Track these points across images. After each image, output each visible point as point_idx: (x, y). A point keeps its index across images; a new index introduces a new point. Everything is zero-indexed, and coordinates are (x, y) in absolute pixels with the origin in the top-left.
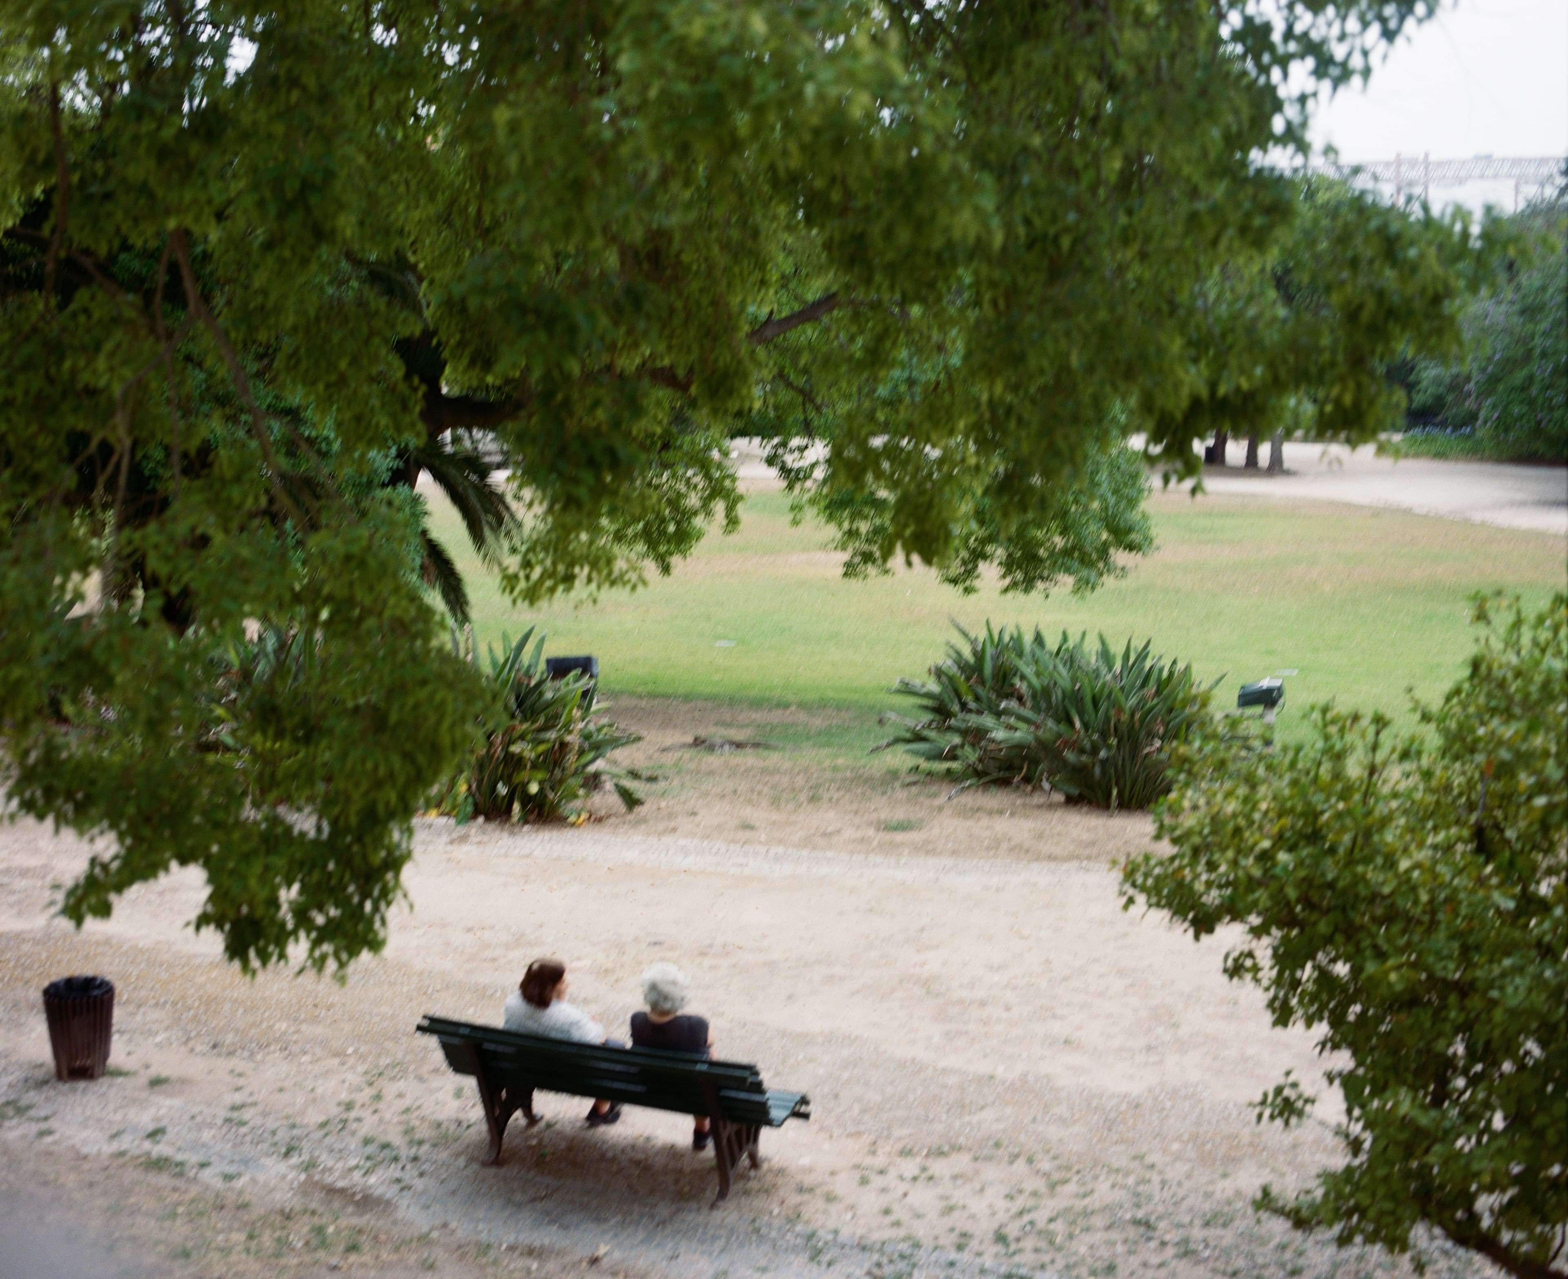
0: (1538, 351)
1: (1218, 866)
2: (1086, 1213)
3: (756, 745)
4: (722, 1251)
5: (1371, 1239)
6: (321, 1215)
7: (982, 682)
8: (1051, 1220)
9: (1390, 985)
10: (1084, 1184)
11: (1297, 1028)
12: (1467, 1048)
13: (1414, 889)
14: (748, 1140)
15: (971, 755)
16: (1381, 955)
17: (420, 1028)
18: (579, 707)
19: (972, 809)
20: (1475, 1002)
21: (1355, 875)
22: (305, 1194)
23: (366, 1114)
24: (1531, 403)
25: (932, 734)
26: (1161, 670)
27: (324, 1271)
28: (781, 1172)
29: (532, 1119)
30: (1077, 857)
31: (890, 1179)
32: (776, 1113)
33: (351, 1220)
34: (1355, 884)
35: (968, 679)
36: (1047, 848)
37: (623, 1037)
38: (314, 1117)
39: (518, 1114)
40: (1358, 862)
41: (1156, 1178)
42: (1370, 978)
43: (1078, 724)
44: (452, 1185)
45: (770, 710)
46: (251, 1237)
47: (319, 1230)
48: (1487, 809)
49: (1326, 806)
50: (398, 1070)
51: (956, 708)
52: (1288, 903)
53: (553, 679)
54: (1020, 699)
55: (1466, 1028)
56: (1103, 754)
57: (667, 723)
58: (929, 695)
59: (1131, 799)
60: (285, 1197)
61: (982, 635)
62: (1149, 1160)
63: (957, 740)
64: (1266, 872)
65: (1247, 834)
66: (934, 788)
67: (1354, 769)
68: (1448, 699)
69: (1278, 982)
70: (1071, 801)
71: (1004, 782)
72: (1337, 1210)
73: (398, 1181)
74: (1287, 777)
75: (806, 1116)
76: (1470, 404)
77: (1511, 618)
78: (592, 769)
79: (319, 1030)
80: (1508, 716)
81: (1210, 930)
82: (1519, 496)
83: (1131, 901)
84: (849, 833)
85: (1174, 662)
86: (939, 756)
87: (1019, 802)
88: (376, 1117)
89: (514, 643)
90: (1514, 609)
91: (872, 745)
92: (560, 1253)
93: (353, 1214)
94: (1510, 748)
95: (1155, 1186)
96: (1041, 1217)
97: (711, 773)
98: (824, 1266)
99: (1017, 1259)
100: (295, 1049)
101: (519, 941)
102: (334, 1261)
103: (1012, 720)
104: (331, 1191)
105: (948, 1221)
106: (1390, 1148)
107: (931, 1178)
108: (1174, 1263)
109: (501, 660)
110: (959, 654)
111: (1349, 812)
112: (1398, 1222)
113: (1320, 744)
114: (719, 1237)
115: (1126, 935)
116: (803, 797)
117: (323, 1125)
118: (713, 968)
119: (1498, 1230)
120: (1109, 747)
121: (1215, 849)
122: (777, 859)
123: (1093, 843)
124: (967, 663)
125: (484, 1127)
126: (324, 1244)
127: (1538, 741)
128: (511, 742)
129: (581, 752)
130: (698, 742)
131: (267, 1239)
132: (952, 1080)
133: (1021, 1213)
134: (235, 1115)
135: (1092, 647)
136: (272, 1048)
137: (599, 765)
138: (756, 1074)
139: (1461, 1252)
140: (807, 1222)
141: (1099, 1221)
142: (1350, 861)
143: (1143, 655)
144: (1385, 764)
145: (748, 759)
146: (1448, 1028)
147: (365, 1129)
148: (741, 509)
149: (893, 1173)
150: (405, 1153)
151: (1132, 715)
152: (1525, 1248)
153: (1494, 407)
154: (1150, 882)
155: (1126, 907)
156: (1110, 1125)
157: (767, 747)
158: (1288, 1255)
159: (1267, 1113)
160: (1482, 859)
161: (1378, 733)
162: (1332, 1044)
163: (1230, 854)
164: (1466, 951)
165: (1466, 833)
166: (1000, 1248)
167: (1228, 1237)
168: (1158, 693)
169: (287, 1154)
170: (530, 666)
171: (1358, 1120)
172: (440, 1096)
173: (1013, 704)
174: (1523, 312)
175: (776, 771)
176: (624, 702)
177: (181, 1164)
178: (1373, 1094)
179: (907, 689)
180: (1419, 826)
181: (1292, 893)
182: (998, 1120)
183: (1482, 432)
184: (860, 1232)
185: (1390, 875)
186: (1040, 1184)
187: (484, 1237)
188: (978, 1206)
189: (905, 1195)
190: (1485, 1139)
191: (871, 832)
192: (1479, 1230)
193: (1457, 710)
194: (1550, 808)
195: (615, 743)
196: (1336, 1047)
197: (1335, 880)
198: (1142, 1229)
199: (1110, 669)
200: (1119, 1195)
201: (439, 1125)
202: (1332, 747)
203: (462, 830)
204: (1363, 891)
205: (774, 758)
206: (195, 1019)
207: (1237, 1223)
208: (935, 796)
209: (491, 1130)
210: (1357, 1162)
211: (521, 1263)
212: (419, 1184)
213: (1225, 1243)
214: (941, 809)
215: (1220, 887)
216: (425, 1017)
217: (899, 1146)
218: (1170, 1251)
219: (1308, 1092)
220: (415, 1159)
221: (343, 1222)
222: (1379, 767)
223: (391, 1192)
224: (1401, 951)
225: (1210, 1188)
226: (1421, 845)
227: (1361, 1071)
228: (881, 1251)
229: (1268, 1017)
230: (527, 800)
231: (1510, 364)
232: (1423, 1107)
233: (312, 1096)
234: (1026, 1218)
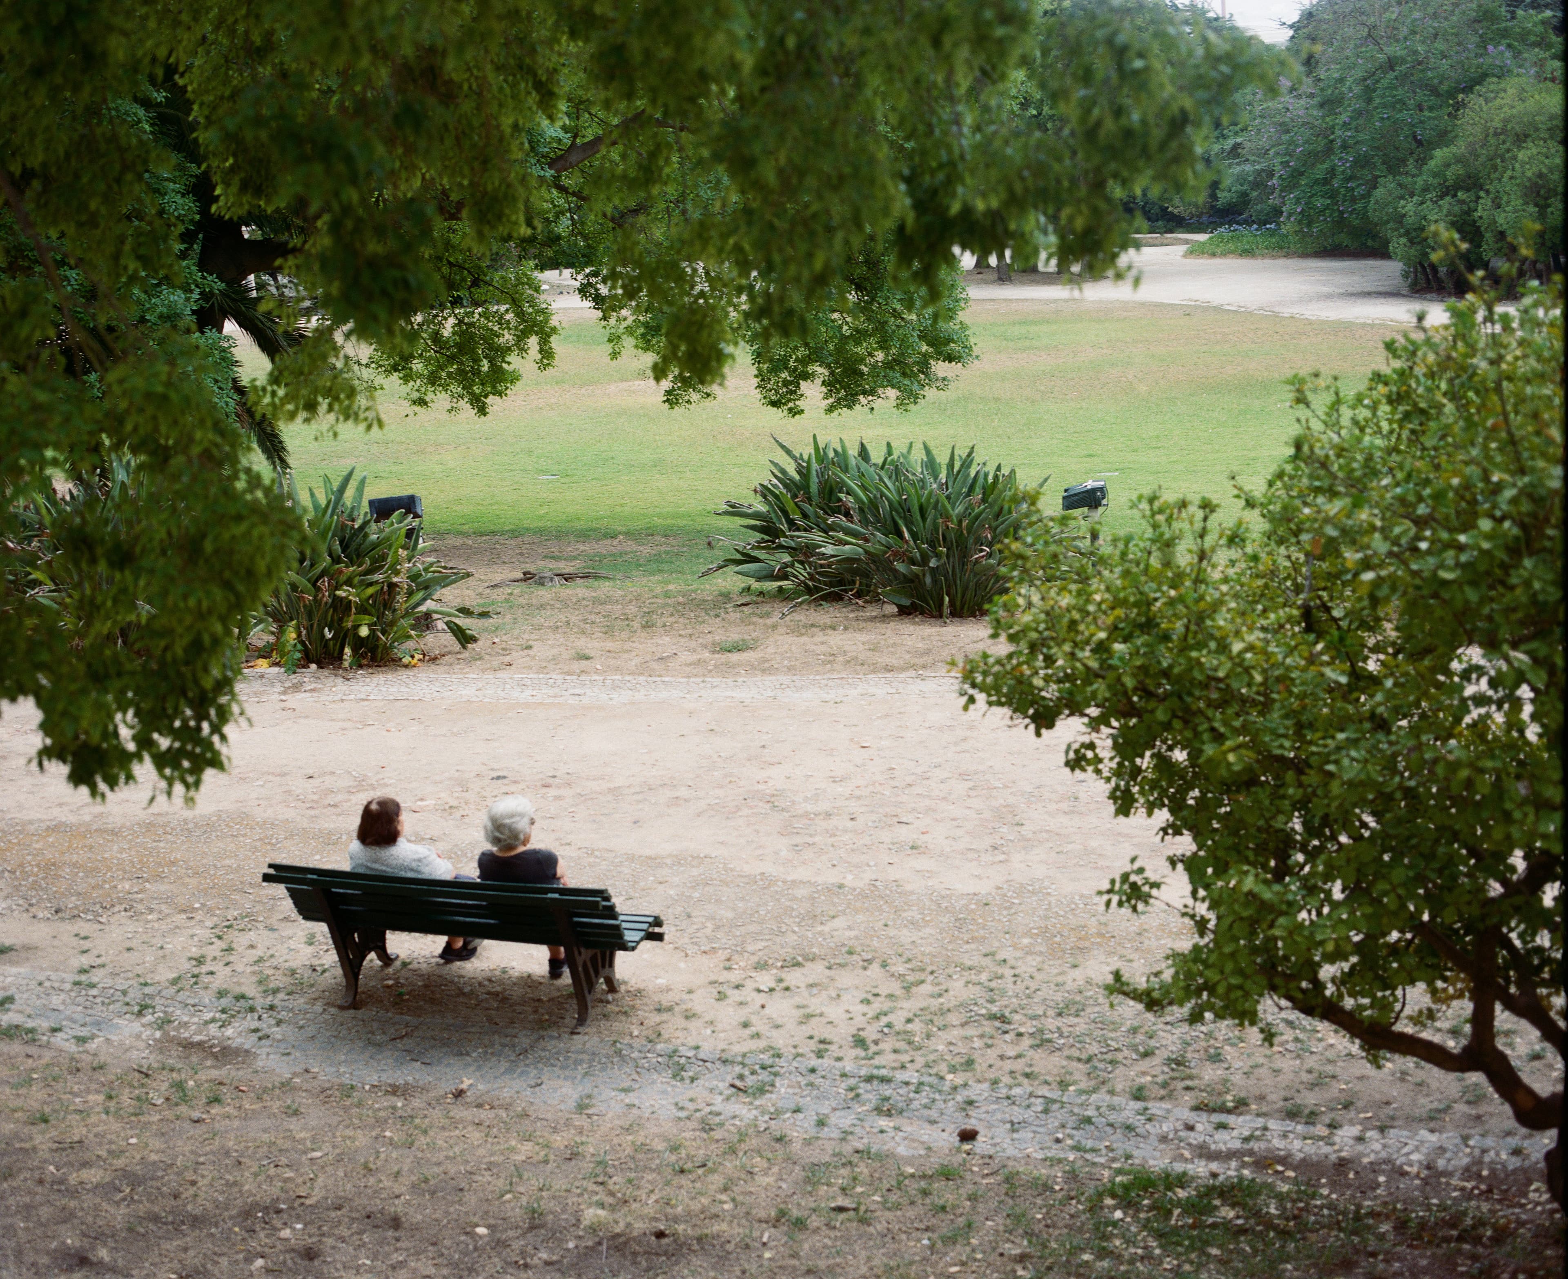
0: (1339, 142)
1: (1055, 661)
2: (943, 1012)
3: (586, 577)
4: (586, 1074)
5: (1219, 1016)
6: (179, 1071)
7: (809, 500)
8: (909, 1021)
9: (1229, 764)
10: (938, 984)
11: (1138, 817)
12: (1304, 824)
13: (1247, 670)
14: (604, 966)
15: (802, 572)
16: (1218, 738)
17: (267, 878)
18: (405, 547)
19: (805, 626)
20: (1312, 778)
21: (1190, 659)
22: (161, 1051)
23: (218, 967)
24: (1333, 195)
25: (761, 554)
26: (986, 475)
27: (187, 1125)
28: (639, 993)
29: (387, 959)
30: (913, 667)
31: (747, 993)
32: (630, 936)
33: (211, 1073)
34: (1190, 669)
35: (794, 496)
36: (884, 659)
37: (471, 872)
38: (165, 974)
39: (372, 955)
40: (1192, 648)
41: (1008, 972)
42: (1210, 760)
43: (907, 535)
44: (311, 1030)
45: (597, 541)
46: (110, 1097)
47: (179, 1086)
48: (1314, 589)
49: (1158, 595)
50: (248, 920)
51: (784, 527)
52: (1125, 693)
53: (377, 521)
54: (847, 514)
55: (1301, 805)
56: (933, 563)
57: (496, 559)
58: (756, 516)
59: (962, 608)
60: (141, 1056)
61: (807, 451)
62: (1000, 956)
63: (787, 558)
64: (1102, 662)
65: (1082, 627)
66: (766, 608)
67: (1183, 557)
68: (1271, 484)
69: (1118, 773)
70: (904, 612)
71: (835, 598)
72: (1187, 988)
73: (256, 1031)
74: (1118, 570)
75: (659, 937)
76: (1274, 200)
77: (1330, 398)
78: (423, 608)
79: (163, 887)
80: (1332, 494)
81: (1050, 725)
82: (1325, 289)
83: (972, 700)
84: (686, 657)
85: (999, 468)
86: (771, 576)
87: (851, 615)
88: (228, 969)
89: (336, 485)
90: (1332, 390)
91: (703, 569)
92: (424, 1089)
93: (212, 1067)
94: (1335, 526)
95: (1007, 983)
96: (898, 1019)
97: (542, 607)
98: (688, 1081)
99: (877, 1061)
100: (140, 907)
101: (361, 784)
102: (196, 1115)
103: (841, 535)
104: (188, 1045)
105: (806, 1030)
106: (1235, 926)
107: (787, 989)
108: (1031, 1052)
109: (323, 502)
110: (783, 471)
111: (1181, 599)
112: (1247, 995)
113: (1149, 533)
114: (581, 1062)
115: (965, 739)
116: (636, 625)
117: (174, 982)
118: (558, 798)
119: (1341, 996)
120: (938, 556)
121: (1052, 644)
122: (615, 687)
123: (928, 652)
124: (792, 480)
125: (339, 972)
126: (185, 1099)
127: (1363, 515)
128: (337, 588)
129: (410, 593)
130: (528, 577)
131: (126, 1098)
132: (801, 892)
133: (877, 1018)
134: (83, 978)
135: (918, 456)
136: (116, 909)
137: (429, 605)
138: (608, 899)
139: (1306, 1021)
140: (668, 1041)
141: (954, 1019)
142: (1184, 648)
143: (967, 462)
144: (1213, 550)
145: (579, 590)
146: (1286, 804)
147: (217, 983)
148: (555, 342)
149: (750, 985)
150: (260, 1003)
151: (960, 522)
152: (1368, 1013)
153: (1298, 201)
154: (989, 680)
155: (966, 708)
156: (960, 924)
157: (597, 577)
158: (1140, 1038)
159: (1115, 899)
160: (1312, 637)
161: (1205, 519)
162: (1172, 829)
163: (1067, 648)
164: (1300, 727)
165: (1295, 612)
166: (860, 1052)
167: (1081, 1025)
168: (984, 500)
169: (140, 1013)
170: (353, 508)
171: (1203, 900)
172: (292, 944)
173: (842, 520)
174: (1322, 105)
175: (607, 601)
176: (451, 541)
177: (31, 1031)
178: (1217, 874)
179: (734, 510)
180: (1249, 609)
181: (1129, 682)
182: (849, 928)
183: (1288, 227)
184: (722, 1046)
185: (1223, 658)
186: (895, 987)
187: (346, 1080)
188: (835, 1012)
189: (763, 1007)
190: (1326, 910)
191: (706, 655)
192: (1324, 996)
193: (1282, 493)
194: (1378, 583)
195: (444, 581)
196: (1178, 832)
197: (1171, 667)
198: (997, 1024)
199: (936, 478)
200: (974, 992)
201: (293, 972)
202: (1162, 535)
203: (294, 679)
204: (1198, 675)
205: (604, 588)
206: (36, 886)
207: (1089, 1010)
208: (768, 615)
209: (345, 975)
210: (1202, 943)
211: (386, 1102)
212: (277, 1032)
213: (1078, 1030)
214: (774, 627)
215: (1059, 681)
216: (270, 866)
217: (755, 959)
218: (1026, 1042)
219: (1153, 878)
220: (272, 1008)
221: (203, 1076)
222: (1209, 554)
223: (249, 1042)
224: (1237, 732)
225: (1060, 979)
226: (1251, 629)
227: (1202, 853)
228: (744, 1065)
229: (1111, 808)
230: (359, 644)
231: (1313, 157)
232: (1266, 882)
233: (160, 952)
234: (884, 1020)
